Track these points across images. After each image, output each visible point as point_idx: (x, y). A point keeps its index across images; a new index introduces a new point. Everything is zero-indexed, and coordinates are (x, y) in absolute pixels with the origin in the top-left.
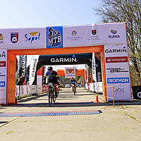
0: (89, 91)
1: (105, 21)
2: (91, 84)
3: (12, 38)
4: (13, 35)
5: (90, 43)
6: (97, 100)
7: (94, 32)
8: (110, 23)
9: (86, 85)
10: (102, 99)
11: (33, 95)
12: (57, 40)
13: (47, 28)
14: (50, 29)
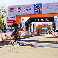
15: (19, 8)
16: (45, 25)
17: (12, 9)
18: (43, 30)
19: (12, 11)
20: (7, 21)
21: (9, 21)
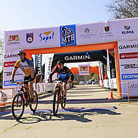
0: (103, 87)
1: (118, 17)
2: (105, 81)
3: (27, 38)
4: (28, 36)
5: (103, 40)
6: (112, 96)
7: (107, 29)
8: (123, 19)
9: (100, 81)
10: (117, 95)
11: (49, 92)
12: (70, 38)
13: (61, 27)
14: (63, 28)
15: (30, 36)
16: (84, 68)
17: (13, 37)
18: (82, 78)
19: (13, 41)
20: (5, 63)
21: (8, 63)
